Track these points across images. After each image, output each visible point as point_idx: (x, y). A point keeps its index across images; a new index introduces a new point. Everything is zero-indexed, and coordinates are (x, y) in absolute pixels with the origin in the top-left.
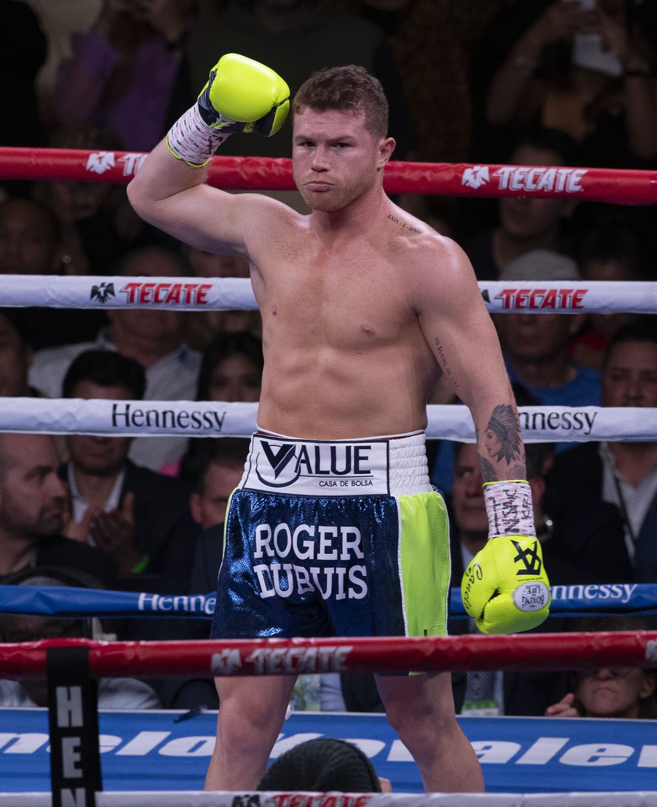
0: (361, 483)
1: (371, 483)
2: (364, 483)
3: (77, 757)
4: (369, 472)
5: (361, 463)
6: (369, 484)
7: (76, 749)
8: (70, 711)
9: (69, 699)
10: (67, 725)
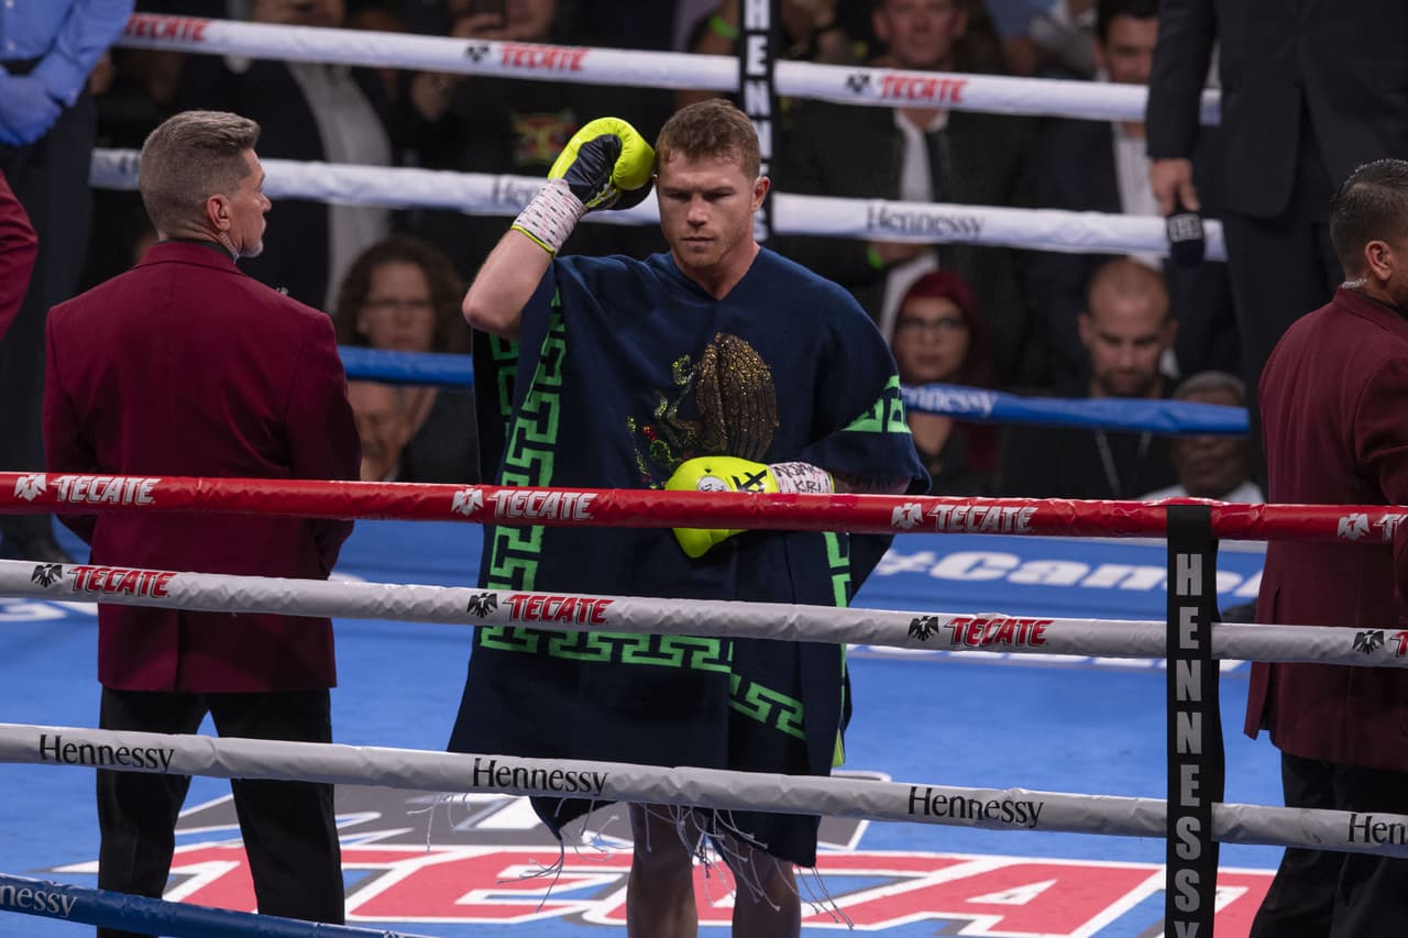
3: (1194, 627)
7: (1193, 619)
8: (1189, 580)
9: (1189, 567)
10: (1186, 593)
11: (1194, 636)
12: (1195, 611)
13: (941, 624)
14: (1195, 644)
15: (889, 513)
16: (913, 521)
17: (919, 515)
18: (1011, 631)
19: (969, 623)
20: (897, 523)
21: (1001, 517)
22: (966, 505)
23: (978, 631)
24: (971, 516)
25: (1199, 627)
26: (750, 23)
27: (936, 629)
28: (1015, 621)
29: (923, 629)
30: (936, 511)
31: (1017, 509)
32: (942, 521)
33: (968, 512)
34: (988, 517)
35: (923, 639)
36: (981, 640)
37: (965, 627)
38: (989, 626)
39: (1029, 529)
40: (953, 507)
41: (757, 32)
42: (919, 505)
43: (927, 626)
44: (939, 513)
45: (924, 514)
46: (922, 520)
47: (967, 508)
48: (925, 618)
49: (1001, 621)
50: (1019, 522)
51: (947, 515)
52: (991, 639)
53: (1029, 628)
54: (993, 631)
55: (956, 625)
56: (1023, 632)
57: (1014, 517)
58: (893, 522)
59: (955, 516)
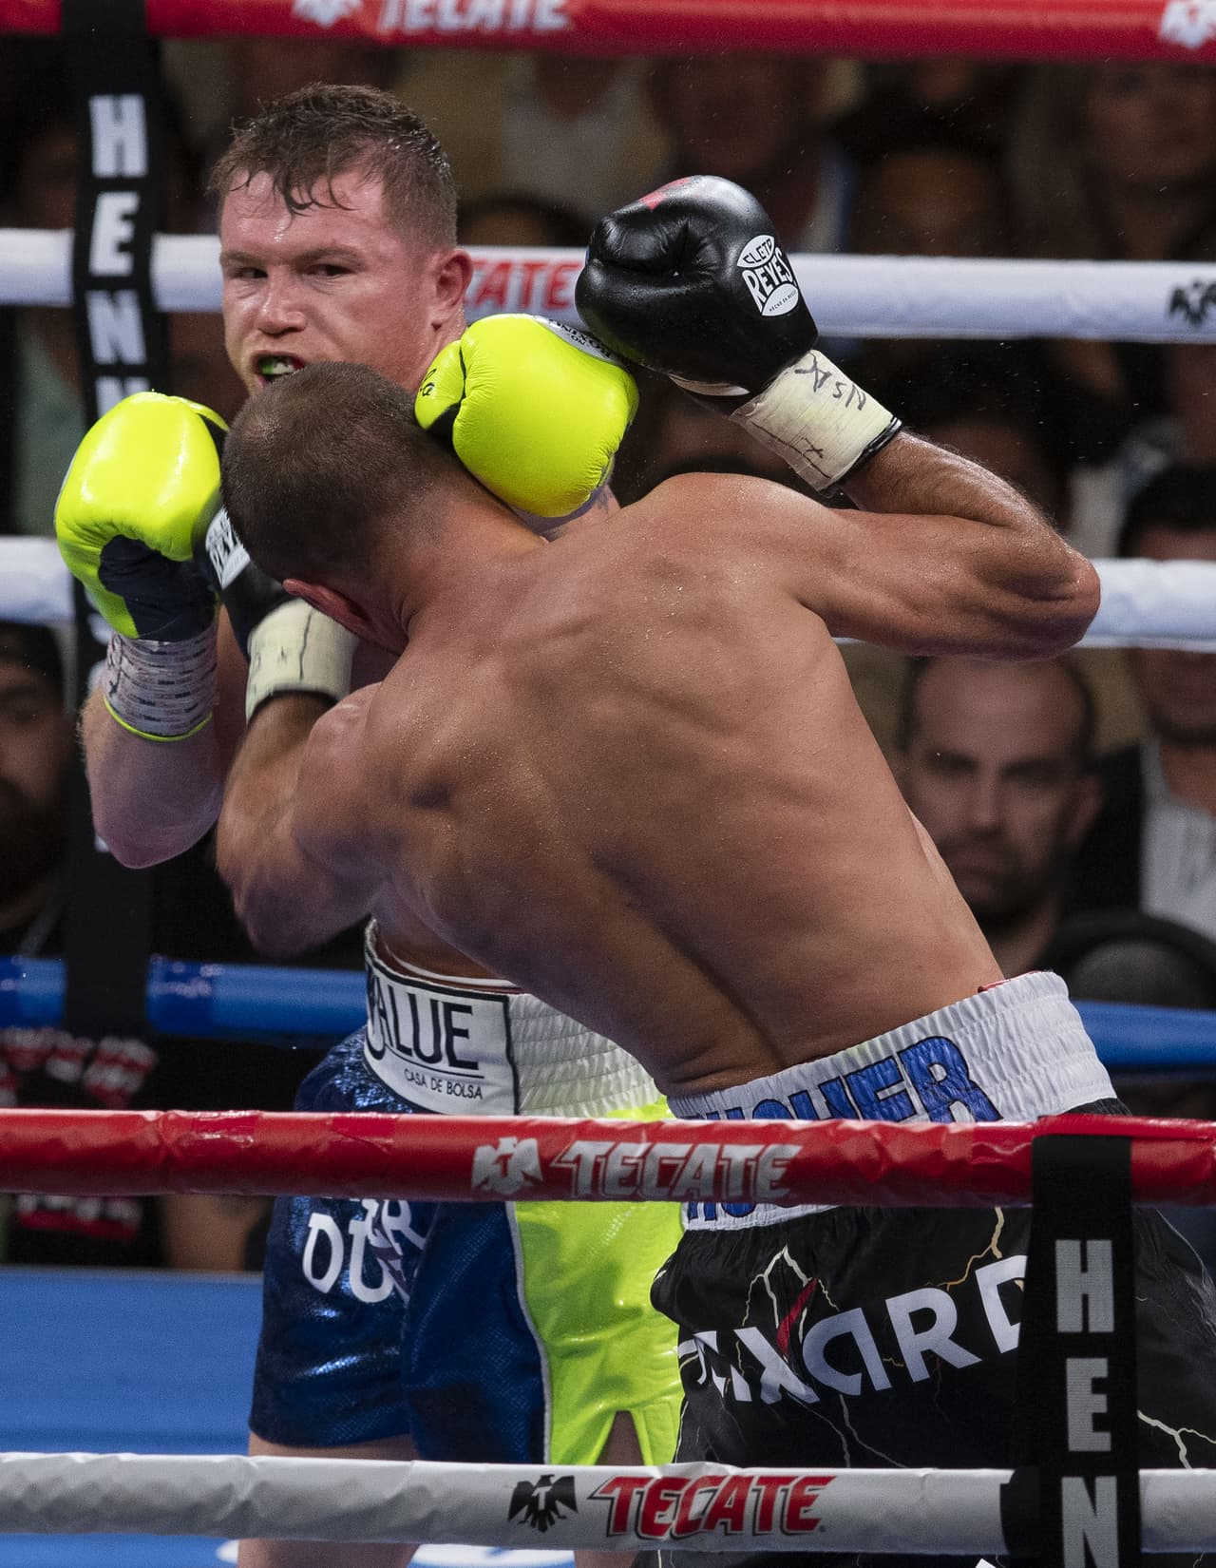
0: (462, 1090)
1: (479, 1093)
2: (467, 1092)
3: (1100, 1403)
4: (474, 1066)
5: (458, 1042)
6: (477, 1094)
7: (1098, 1386)
8: (1085, 1299)
9: (1084, 1268)
10: (1078, 1328)
11: (1099, 1422)
12: (1099, 1367)
13: (581, 1491)
14: (1102, 1442)
15: (463, 1162)
16: (521, 1178)
17: (533, 1166)
18: (740, 1503)
19: (646, 1489)
20: (486, 1182)
21: (719, 1169)
22: (638, 1141)
23: (665, 1505)
24: (651, 1167)
25: (1110, 1403)
26: (105, 164)
27: (571, 1502)
28: (750, 1479)
29: (542, 1505)
30: (570, 1157)
31: (750, 1151)
32: (585, 1177)
33: (644, 1156)
34: (690, 1170)
35: (543, 1529)
36: (674, 1523)
37: (635, 1498)
38: (691, 1492)
39: (783, 1192)
40: (609, 1145)
41: (119, 184)
42: (532, 1143)
43: (550, 1499)
44: (578, 1160)
45: (545, 1162)
46: (540, 1177)
47: (640, 1149)
48: (545, 1480)
49: (716, 1480)
50: (760, 1179)
51: (597, 1165)
52: (697, 1522)
53: (779, 1495)
54: (700, 1503)
55: (616, 1493)
56: (768, 1504)
57: (747, 1168)
58: (476, 1179)
59: (615, 1167)
